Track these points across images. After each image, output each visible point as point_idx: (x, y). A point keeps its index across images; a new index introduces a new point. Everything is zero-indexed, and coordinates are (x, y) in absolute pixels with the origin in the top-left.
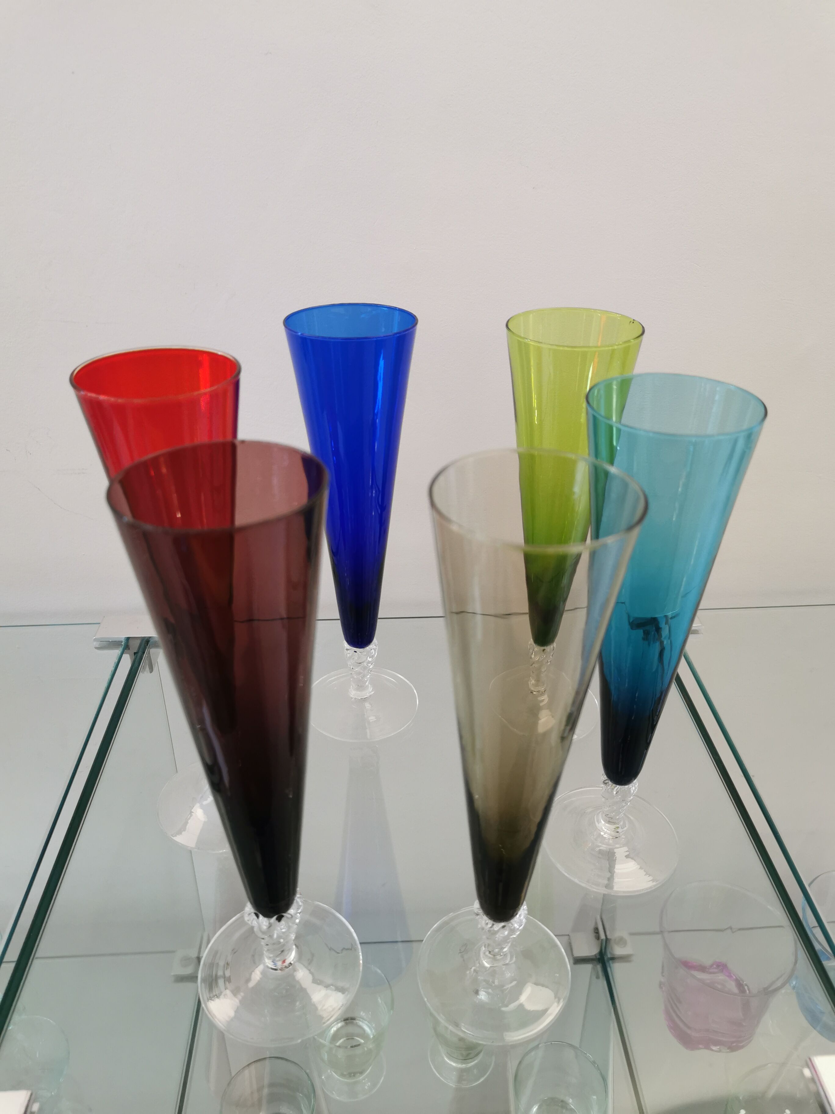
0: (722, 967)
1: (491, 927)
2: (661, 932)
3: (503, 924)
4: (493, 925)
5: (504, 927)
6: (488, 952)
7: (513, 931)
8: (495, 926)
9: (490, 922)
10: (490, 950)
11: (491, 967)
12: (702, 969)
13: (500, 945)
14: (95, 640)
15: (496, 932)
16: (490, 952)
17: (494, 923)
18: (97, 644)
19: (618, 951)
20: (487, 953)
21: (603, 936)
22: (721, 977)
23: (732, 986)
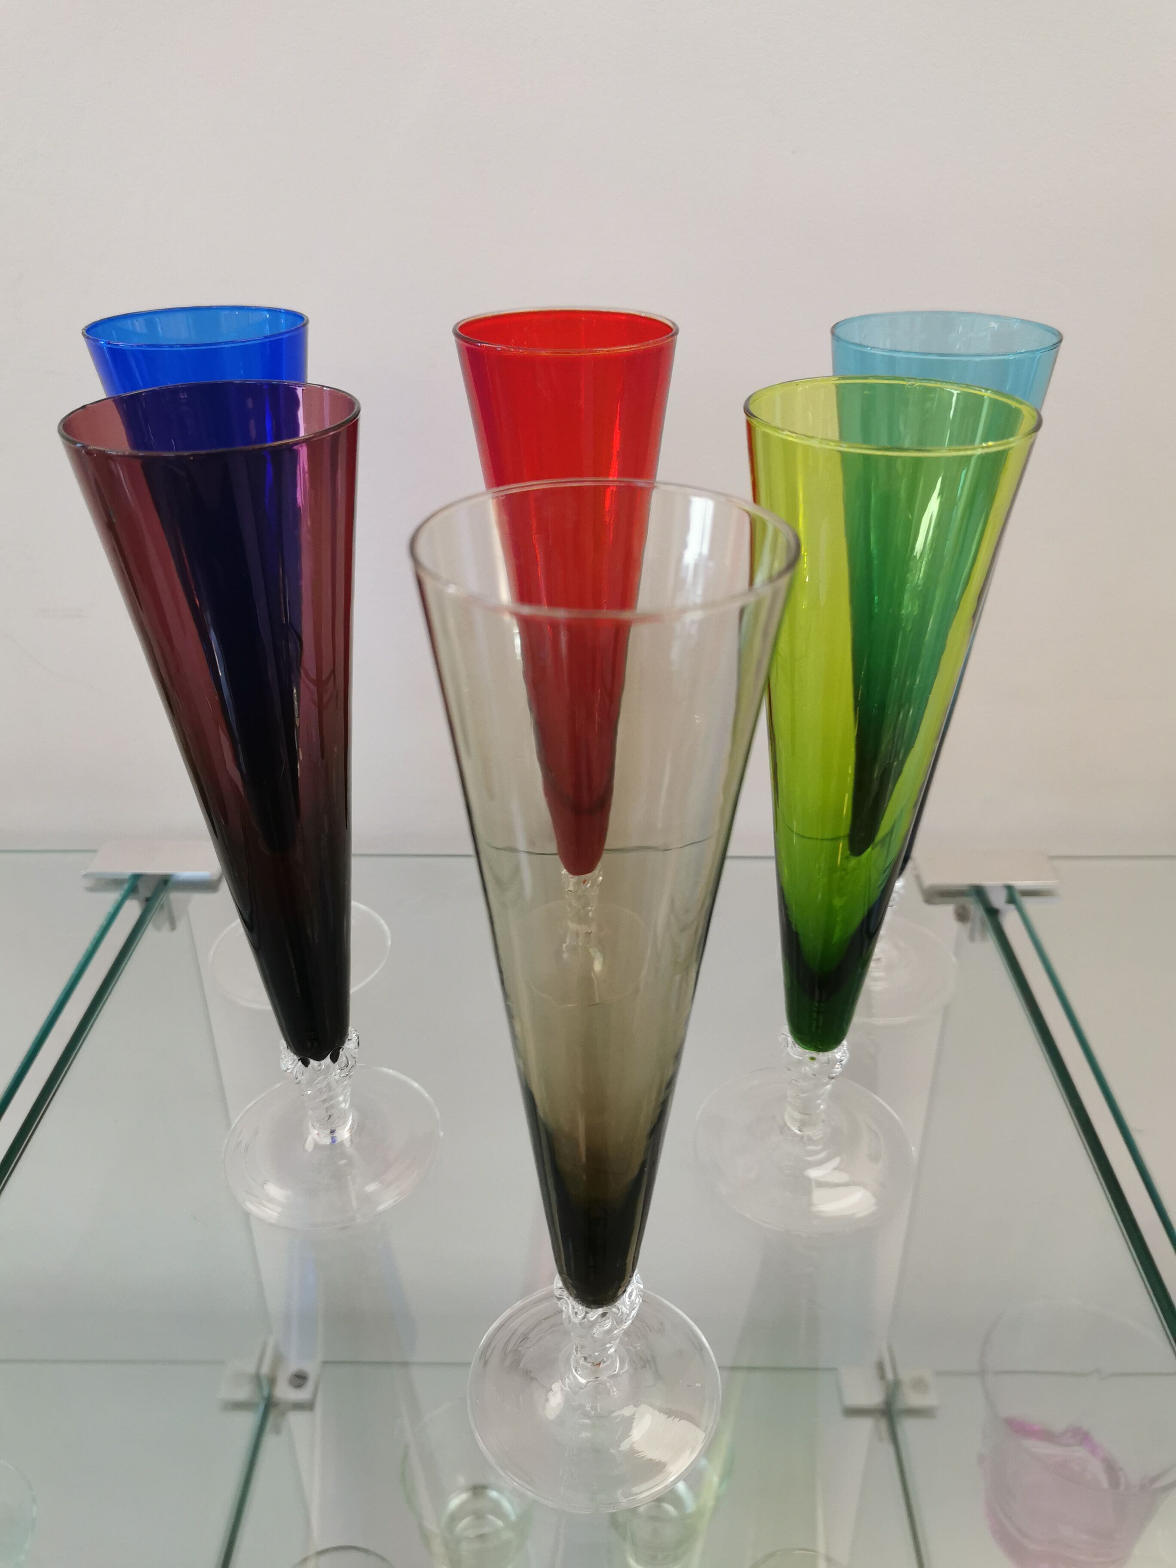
0: (1082, 1437)
1: (584, 1318)
2: (982, 1373)
3: (600, 1311)
4: (587, 1313)
5: (604, 1315)
6: (583, 1359)
7: (620, 1321)
8: (589, 1315)
9: (581, 1308)
10: (586, 1356)
11: (588, 1382)
12: (1046, 1435)
13: (602, 1346)
14: (86, 876)
15: (593, 1324)
16: (585, 1359)
17: (588, 1310)
18: (88, 883)
19: (912, 1399)
20: (582, 1361)
21: (890, 1376)
22: (1080, 1452)
23: (1096, 1469)
